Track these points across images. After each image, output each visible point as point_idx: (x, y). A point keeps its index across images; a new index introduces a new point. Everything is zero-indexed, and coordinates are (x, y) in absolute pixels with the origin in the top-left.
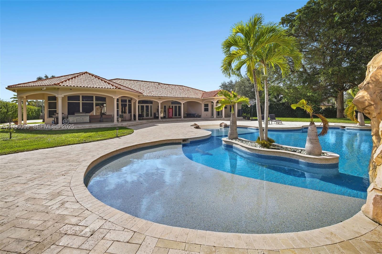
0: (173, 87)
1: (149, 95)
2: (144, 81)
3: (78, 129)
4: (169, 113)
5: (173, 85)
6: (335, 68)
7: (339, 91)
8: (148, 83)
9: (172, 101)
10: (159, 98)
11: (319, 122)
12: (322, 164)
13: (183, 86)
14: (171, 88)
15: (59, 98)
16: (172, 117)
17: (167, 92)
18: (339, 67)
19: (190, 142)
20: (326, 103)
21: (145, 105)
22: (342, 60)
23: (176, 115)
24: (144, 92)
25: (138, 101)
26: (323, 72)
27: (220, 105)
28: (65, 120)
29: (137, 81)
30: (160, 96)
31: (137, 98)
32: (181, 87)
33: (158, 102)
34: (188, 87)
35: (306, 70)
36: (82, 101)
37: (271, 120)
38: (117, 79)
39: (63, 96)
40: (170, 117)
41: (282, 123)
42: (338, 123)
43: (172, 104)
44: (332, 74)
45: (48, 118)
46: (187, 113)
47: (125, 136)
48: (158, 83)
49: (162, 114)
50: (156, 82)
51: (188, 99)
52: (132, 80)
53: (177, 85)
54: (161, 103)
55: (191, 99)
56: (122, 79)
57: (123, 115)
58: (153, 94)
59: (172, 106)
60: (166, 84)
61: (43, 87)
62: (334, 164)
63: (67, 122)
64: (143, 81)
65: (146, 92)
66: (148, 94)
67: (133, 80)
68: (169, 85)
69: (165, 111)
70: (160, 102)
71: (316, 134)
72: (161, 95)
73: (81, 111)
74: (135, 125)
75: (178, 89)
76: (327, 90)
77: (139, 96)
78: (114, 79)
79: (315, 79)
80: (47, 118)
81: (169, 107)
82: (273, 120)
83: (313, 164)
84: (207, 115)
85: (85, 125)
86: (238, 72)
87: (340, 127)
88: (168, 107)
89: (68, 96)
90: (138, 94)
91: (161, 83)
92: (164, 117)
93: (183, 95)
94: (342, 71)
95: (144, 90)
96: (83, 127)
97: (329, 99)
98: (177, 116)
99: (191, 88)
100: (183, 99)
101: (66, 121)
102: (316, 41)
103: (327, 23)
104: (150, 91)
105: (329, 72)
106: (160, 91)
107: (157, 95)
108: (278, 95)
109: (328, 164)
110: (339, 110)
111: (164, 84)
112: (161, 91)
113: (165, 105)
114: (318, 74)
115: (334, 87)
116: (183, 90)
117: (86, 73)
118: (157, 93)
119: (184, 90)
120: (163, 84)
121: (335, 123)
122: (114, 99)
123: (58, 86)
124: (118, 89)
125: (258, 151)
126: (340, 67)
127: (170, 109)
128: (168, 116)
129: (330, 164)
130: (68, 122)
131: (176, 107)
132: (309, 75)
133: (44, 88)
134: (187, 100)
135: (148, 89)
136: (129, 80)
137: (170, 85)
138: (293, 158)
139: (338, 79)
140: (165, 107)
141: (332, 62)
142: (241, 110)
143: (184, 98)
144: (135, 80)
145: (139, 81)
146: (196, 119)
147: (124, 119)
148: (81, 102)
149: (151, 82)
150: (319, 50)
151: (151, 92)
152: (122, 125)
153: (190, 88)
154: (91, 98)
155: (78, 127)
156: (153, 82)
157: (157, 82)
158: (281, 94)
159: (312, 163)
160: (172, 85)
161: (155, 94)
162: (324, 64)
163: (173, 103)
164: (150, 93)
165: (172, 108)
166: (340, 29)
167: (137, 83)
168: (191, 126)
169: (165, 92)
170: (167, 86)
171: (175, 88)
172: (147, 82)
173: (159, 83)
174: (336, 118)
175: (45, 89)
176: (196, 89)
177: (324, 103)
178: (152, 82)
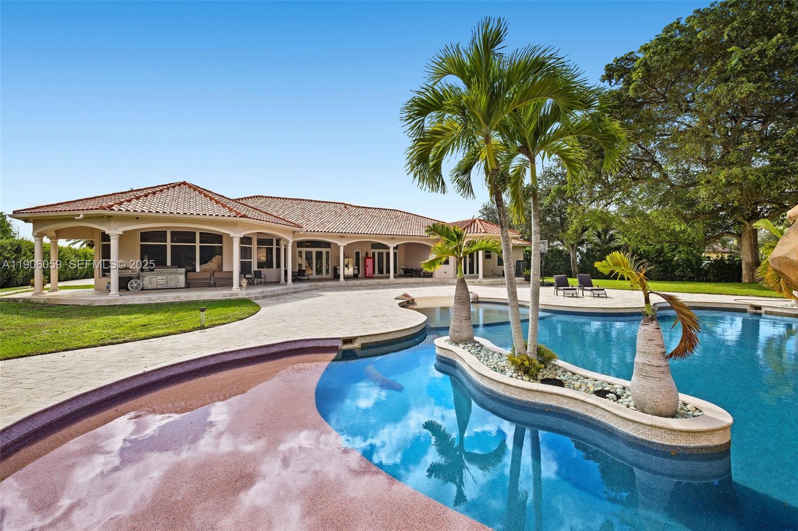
0: (376, 213)
1: (318, 229)
2: (314, 201)
3: (148, 302)
4: (365, 266)
5: (375, 208)
6: (734, 169)
7: (746, 222)
8: (323, 204)
9: (372, 243)
10: (341, 236)
11: (697, 293)
12: (676, 446)
13: (397, 211)
14: (370, 214)
15: (111, 237)
16: (371, 275)
17: (360, 224)
18: (744, 168)
19: (362, 344)
20: (718, 247)
21: (314, 250)
22: (750, 152)
23: (381, 272)
24: (309, 222)
25: (291, 241)
26: (706, 180)
27: (434, 258)
28: (133, 282)
29: (300, 200)
30: (342, 232)
31: (289, 237)
32: (392, 214)
33: (337, 244)
34: (407, 213)
35: (665, 176)
36: (171, 242)
37: (580, 286)
38: (257, 197)
39: (121, 233)
40: (367, 275)
41: (606, 294)
42: (743, 295)
43: (372, 248)
44: (729, 184)
45: (101, 276)
46: (404, 267)
47: (224, 324)
48: (344, 204)
49: (350, 269)
50: (339, 203)
51: (405, 237)
52: (289, 199)
53: (384, 209)
54: (345, 246)
55: (410, 237)
56: (269, 197)
57: (261, 271)
58: (327, 228)
59: (374, 254)
60: (360, 207)
61: (77, 213)
62: (716, 446)
63: (136, 287)
64: (311, 201)
65: (314, 224)
66: (317, 227)
67: (292, 199)
68: (366, 208)
69: (357, 264)
70: (342, 244)
71: (660, 350)
72: (345, 230)
73: (169, 263)
74: (278, 295)
75: (386, 218)
76: (719, 218)
77: (294, 232)
78: (251, 196)
79: (688, 195)
80: (100, 278)
81: (367, 254)
82: (585, 288)
83: (649, 442)
84: (445, 272)
85: (165, 295)
86: (465, 179)
87: (748, 308)
88: (364, 255)
89: (141, 233)
90: (291, 227)
91: (351, 205)
92: (355, 276)
93: (393, 231)
94: (750, 177)
95: (311, 218)
96: (160, 298)
97: (725, 238)
98: (383, 273)
99: (414, 215)
100: (392, 238)
101: (135, 285)
102: (688, 110)
103: (713, 72)
104: (322, 220)
105: (721, 180)
106: (345, 220)
107: (335, 230)
108: (606, 231)
109: (695, 448)
110: (747, 264)
111: (357, 207)
112: (348, 221)
113: (357, 251)
114: (694, 184)
115: (733, 213)
116: (395, 219)
117: (184, 183)
118: (336, 225)
119: (397, 219)
120: (355, 207)
121: (737, 295)
122: (232, 239)
123: (108, 212)
124: (240, 217)
125: (504, 385)
126: (746, 168)
127: (367, 259)
128: (363, 273)
129: (702, 448)
130: (138, 286)
131: (380, 254)
132: (673, 186)
133: (79, 215)
134: (403, 239)
135: (319, 218)
136: (283, 199)
137: (369, 208)
138: (595, 417)
139: (741, 194)
140: (357, 254)
141: (727, 158)
142: (522, 261)
143: (394, 237)
144: (295, 199)
145: (303, 200)
146: (420, 281)
147: (263, 280)
148: (169, 244)
149: (329, 202)
150: (695, 132)
151: (325, 223)
152: (247, 295)
153: (411, 214)
154: (189, 236)
155: (150, 299)
156: (334, 203)
157: (341, 203)
158: (612, 229)
159: (647, 439)
160: (373, 208)
161: (332, 227)
162: (707, 162)
163: (375, 246)
164: (322, 226)
165: (372, 256)
166: (742, 82)
167: (298, 204)
168: (395, 299)
169: (355, 222)
170: (362, 211)
171: (380, 215)
172: (321, 202)
173: (346, 205)
174: (740, 281)
175: (81, 216)
176: (425, 218)
177: (715, 246)
178: (332, 203)
